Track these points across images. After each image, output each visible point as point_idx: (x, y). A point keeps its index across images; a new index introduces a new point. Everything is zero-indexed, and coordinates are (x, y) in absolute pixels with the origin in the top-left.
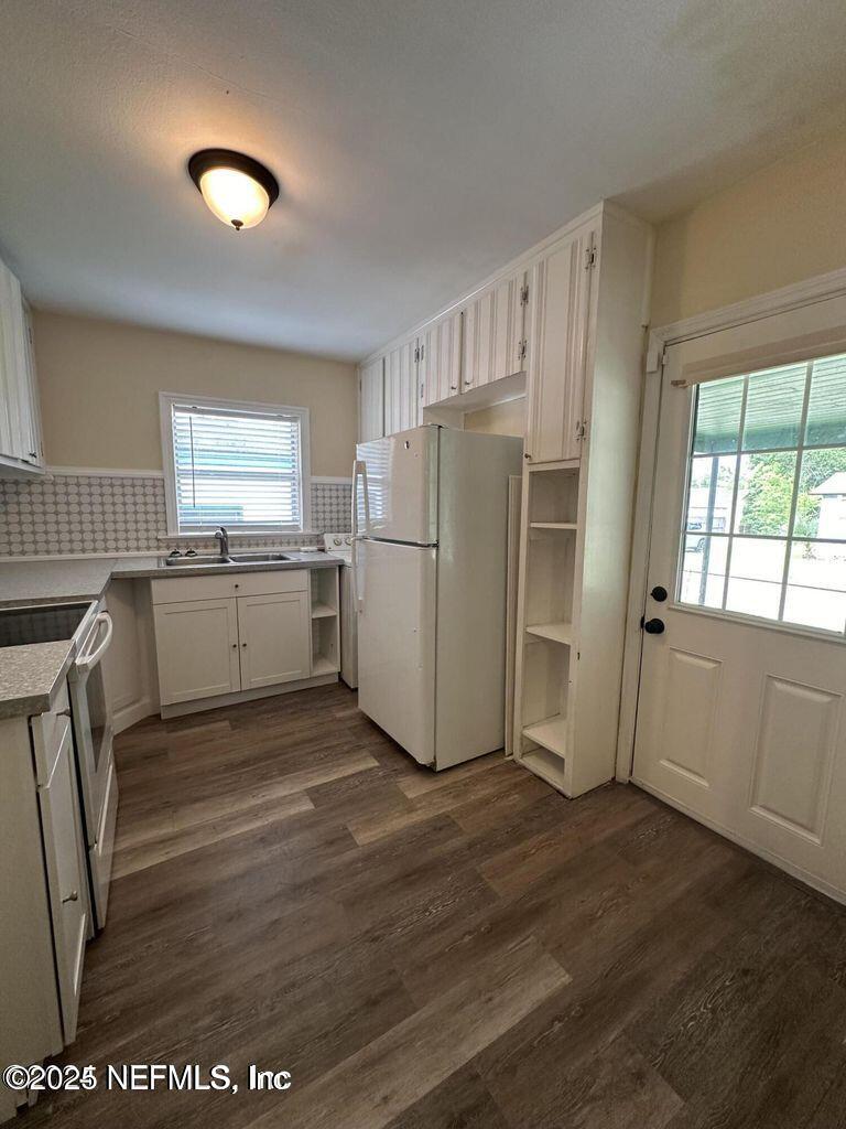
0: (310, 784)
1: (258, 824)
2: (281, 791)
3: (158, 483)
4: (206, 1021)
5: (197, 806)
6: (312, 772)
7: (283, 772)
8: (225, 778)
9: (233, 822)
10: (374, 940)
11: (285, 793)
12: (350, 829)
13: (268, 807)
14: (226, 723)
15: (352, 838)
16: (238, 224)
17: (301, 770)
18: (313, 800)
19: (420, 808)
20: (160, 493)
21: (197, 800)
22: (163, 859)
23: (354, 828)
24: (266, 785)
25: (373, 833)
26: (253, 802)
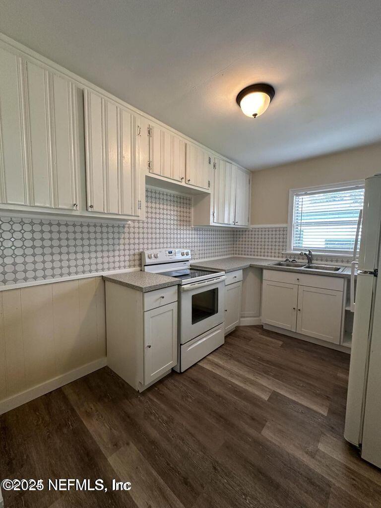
0: (278, 391)
1: (241, 385)
2: (264, 382)
3: (285, 229)
4: (165, 418)
5: (236, 363)
6: (286, 387)
7: (275, 376)
8: (254, 361)
9: (237, 377)
10: (215, 468)
11: (264, 384)
12: (267, 424)
13: (253, 383)
14: (281, 343)
15: (263, 427)
16: (255, 115)
17: (283, 382)
18: (270, 398)
19: (316, 460)
20: (284, 234)
21: (238, 361)
22: (210, 369)
23: (269, 425)
24: (262, 375)
25: (273, 437)
26: (251, 376)
